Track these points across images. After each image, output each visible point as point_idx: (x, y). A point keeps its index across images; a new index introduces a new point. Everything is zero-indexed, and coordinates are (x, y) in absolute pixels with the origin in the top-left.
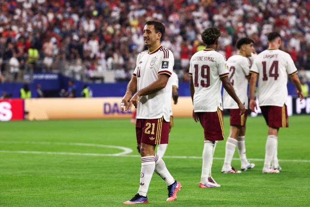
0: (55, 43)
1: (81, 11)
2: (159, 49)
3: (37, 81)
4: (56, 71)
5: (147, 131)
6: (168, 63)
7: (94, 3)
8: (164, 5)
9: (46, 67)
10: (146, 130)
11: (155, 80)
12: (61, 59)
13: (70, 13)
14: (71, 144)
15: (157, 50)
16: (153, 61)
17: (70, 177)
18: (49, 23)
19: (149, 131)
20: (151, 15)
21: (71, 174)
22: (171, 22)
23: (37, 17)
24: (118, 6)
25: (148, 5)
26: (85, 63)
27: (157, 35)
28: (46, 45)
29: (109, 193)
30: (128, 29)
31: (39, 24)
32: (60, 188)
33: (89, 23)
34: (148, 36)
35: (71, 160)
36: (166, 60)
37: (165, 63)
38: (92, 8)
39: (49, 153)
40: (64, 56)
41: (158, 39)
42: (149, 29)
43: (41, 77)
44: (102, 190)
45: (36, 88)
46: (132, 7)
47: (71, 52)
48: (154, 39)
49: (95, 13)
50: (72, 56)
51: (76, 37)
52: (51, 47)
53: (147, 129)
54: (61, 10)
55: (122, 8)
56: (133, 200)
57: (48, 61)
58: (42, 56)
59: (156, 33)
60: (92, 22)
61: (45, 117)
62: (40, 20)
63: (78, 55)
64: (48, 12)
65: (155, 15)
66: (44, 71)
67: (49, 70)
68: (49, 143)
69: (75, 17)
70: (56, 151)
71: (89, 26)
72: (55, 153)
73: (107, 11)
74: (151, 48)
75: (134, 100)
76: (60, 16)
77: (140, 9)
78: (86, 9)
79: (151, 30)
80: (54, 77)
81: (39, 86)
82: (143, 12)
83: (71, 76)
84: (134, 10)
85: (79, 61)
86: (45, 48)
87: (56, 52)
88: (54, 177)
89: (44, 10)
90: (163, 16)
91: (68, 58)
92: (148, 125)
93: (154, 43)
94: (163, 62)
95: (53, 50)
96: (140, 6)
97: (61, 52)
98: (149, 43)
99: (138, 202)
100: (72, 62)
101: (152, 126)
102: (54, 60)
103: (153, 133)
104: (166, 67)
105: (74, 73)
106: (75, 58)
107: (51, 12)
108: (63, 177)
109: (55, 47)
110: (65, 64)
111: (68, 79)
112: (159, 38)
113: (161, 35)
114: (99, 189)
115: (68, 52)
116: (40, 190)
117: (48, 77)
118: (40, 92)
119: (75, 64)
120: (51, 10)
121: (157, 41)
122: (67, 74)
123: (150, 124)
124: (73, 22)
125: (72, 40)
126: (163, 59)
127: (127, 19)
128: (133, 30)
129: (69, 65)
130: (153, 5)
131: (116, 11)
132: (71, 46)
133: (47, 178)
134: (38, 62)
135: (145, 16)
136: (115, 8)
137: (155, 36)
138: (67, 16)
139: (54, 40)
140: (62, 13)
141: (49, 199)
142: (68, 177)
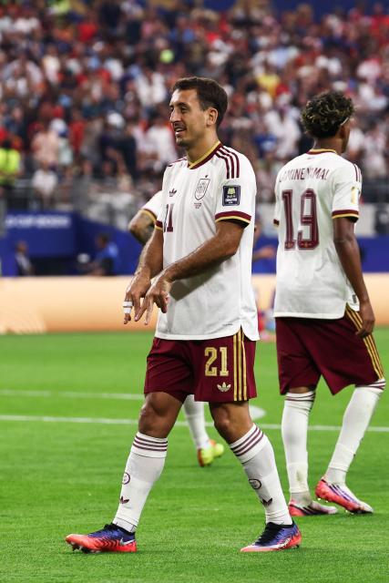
0: (63, 135)
1: (128, 51)
2: (214, 153)
3: (16, 232)
4: (65, 207)
5: (210, 370)
6: (237, 189)
7: (164, 30)
8: (344, 37)
9: (39, 197)
10: (207, 367)
11: (210, 236)
12: (81, 175)
13: (103, 58)
14: (105, 395)
15: (210, 157)
16: (201, 187)
17: (102, 482)
18: (46, 82)
19: (214, 369)
20: (313, 62)
21: (105, 474)
22: (364, 80)
23: (15, 65)
24: (226, 39)
25: (303, 35)
26: (139, 187)
27: (206, 116)
28: (40, 139)
29: (203, 524)
30: (251, 98)
31: (21, 85)
32: (77, 511)
33: (150, 82)
34: (182, 120)
35: (105, 438)
36: (233, 182)
37: (231, 191)
38: (160, 43)
39: (46, 419)
40: (88, 168)
41: (208, 126)
42: (183, 101)
43: (27, 221)
44: (184, 514)
45: (15, 250)
46: (263, 41)
47: (104, 158)
48: (197, 127)
49: (167, 56)
50: (107, 167)
51: (115, 119)
52: (52, 143)
53: (209, 362)
54: (79, 47)
55: (235, 42)
56: (264, 541)
57: (45, 182)
58: (30, 168)
59: (204, 109)
60: (158, 79)
61: (37, 325)
62: (24, 74)
63: (122, 167)
64: (45, 53)
65: (322, 62)
66: (34, 206)
67: (46, 205)
68: (46, 393)
69: (115, 68)
70: (65, 415)
71: (151, 90)
72: (63, 419)
73: (197, 49)
74: (194, 151)
75: (157, 293)
76: (74, 65)
77: (286, 46)
78: (142, 47)
79: (190, 104)
80: (62, 222)
81: (23, 245)
82: (293, 53)
83: (104, 220)
84: (269, 48)
85: (125, 181)
86: (38, 148)
87: (66, 158)
88: (60, 481)
89: (36, 48)
90: (343, 65)
91: (98, 174)
92: (210, 354)
93: (201, 136)
94: (226, 189)
95: (58, 152)
96: (285, 38)
97: (78, 158)
98: (187, 138)
99: (277, 546)
100: (108, 184)
101: (219, 354)
102: (61, 178)
103: (224, 372)
104: (234, 203)
105: (111, 212)
106: (115, 172)
107: (53, 55)
108: (84, 481)
109: (62, 143)
110: (91, 188)
111: (95, 227)
112: (212, 123)
113: (215, 115)
114: (177, 513)
115: (96, 157)
116: (25, 516)
117: (43, 222)
118: (24, 262)
119: (114, 189)
120: (51, 48)
121: (208, 129)
122: (94, 213)
123: (214, 351)
124: (109, 79)
125: (107, 126)
126: (225, 180)
127: (247, 71)
128: (266, 100)
129: (101, 192)
130: (318, 36)
131: (218, 51)
132: (104, 142)
133: (43, 483)
134: (19, 184)
135: (297, 64)
136: (218, 43)
137: (201, 118)
138: (93, 63)
139: (59, 125)
140: (80, 57)
141: (47, 540)
142: (96, 482)
